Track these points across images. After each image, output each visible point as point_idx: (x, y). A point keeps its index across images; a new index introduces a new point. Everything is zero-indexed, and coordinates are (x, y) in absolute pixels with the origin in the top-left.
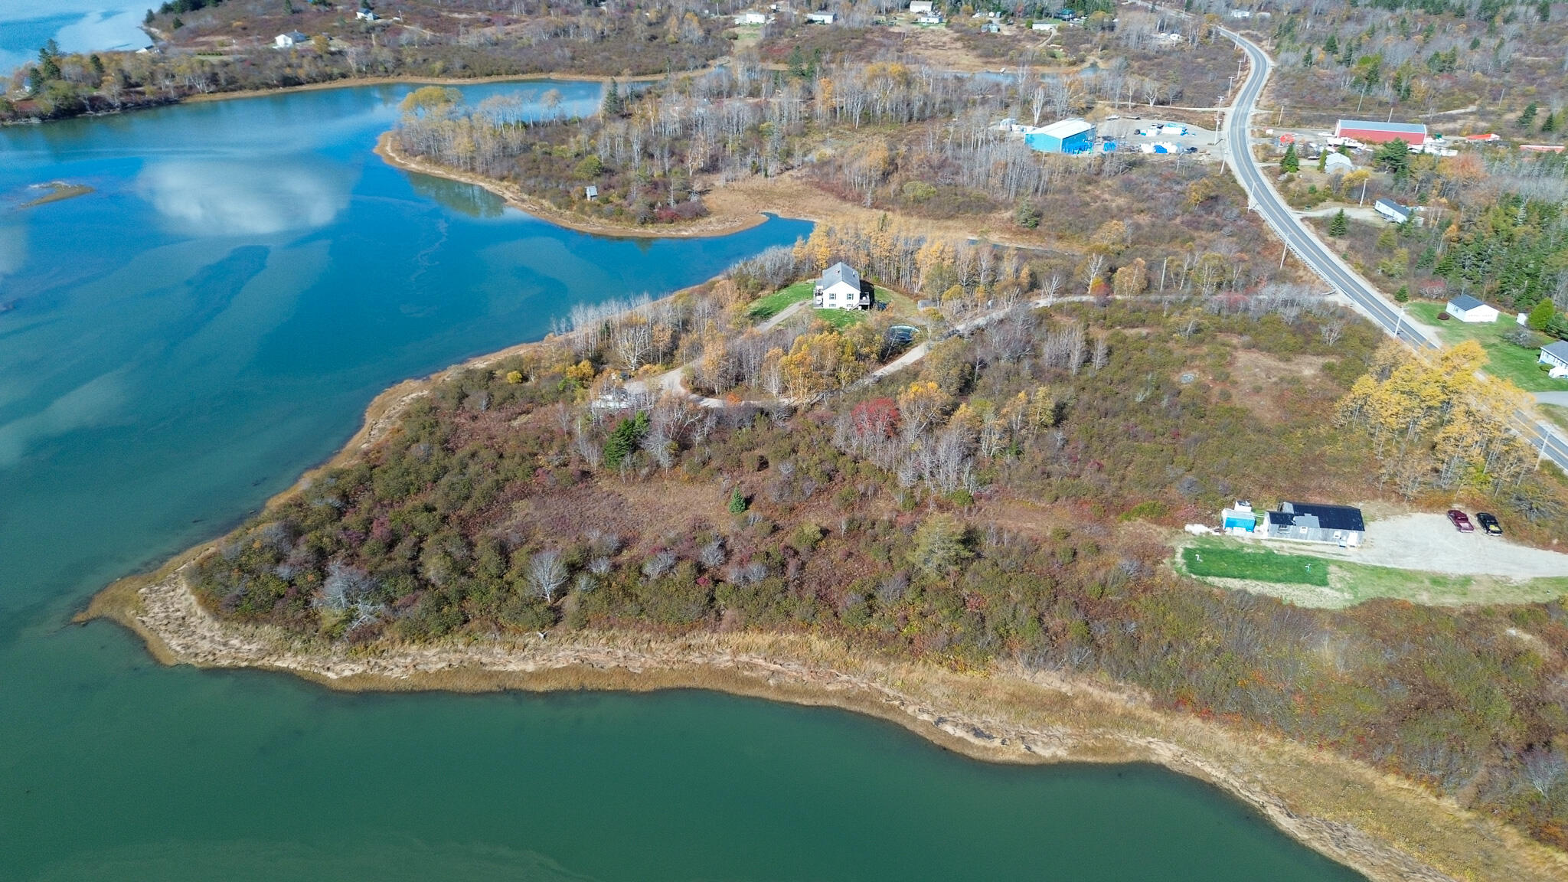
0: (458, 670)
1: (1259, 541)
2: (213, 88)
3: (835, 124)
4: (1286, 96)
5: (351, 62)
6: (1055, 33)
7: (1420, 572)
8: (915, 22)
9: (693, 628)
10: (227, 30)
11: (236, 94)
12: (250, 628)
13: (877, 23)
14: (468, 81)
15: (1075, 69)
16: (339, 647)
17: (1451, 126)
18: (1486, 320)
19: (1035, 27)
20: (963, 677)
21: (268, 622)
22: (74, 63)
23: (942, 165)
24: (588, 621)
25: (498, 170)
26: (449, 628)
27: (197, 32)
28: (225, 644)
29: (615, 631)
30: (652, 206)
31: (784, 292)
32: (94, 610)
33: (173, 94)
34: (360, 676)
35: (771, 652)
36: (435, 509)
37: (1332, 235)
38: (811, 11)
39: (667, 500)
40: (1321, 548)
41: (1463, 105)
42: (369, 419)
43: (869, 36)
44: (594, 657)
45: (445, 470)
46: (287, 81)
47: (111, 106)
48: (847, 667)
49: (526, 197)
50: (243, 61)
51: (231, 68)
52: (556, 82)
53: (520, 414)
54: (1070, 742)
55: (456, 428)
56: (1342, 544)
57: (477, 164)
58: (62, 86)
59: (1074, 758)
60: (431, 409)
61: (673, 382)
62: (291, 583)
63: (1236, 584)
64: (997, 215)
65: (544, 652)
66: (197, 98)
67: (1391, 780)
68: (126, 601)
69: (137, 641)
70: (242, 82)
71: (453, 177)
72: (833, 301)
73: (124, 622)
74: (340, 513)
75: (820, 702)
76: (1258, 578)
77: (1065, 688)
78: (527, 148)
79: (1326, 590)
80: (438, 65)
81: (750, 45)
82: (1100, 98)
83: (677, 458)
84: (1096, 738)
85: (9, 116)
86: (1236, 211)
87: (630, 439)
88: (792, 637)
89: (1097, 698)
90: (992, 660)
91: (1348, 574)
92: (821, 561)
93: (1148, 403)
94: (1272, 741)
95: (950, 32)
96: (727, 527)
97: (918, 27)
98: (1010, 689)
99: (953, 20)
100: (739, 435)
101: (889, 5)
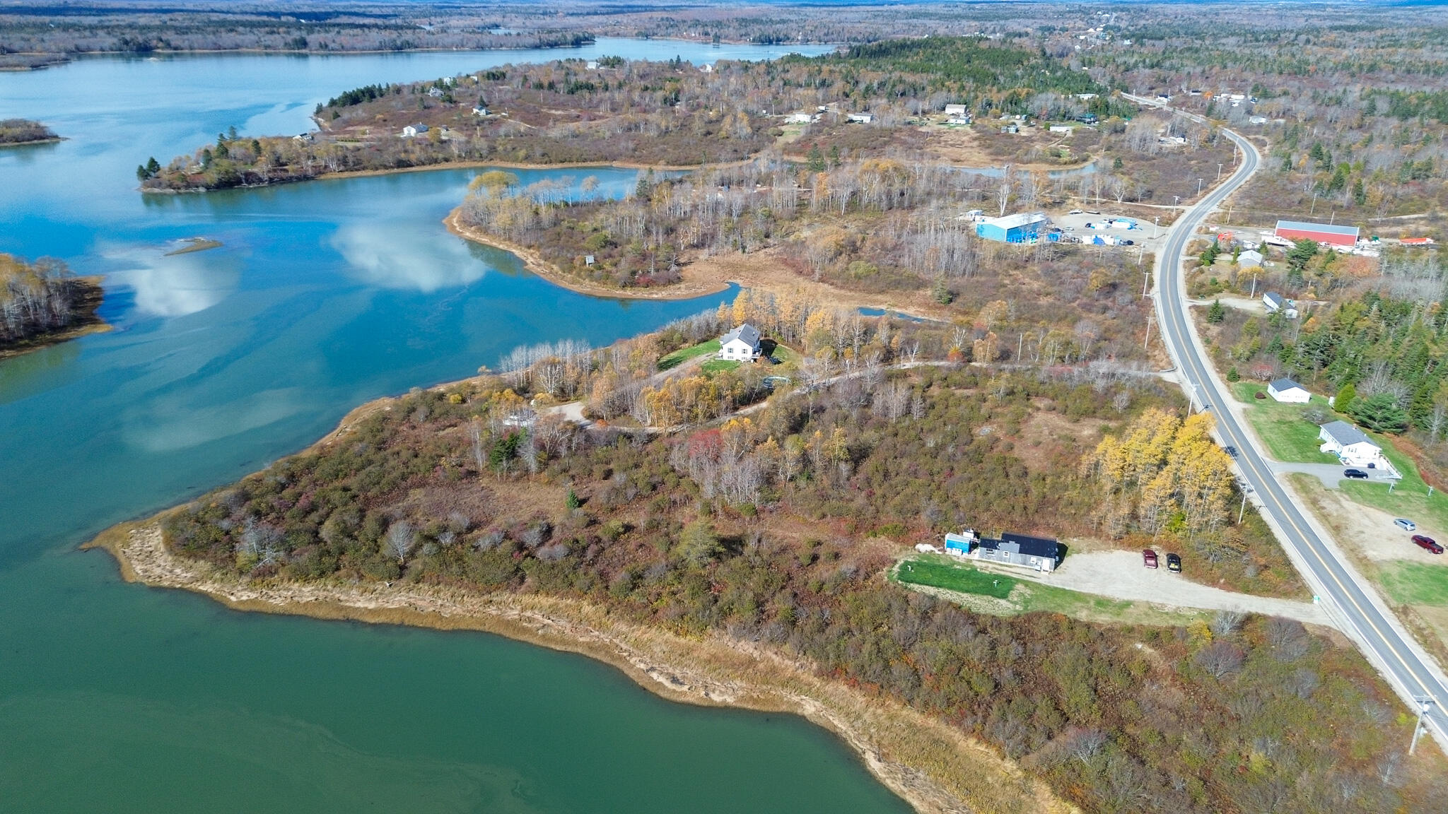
0: (321, 603)
1: (971, 561)
2: (342, 168)
3: (824, 211)
4: (1250, 197)
5: (455, 150)
6: (1070, 134)
7: (1091, 596)
8: (945, 122)
9: (497, 588)
10: (371, 121)
11: (359, 173)
12: (191, 562)
13: (909, 123)
14: (545, 167)
15: (1075, 167)
16: (245, 579)
17: (1394, 229)
18: (1299, 401)
19: (1052, 129)
20: (682, 640)
21: (203, 558)
22: (241, 146)
23: (895, 248)
24: (423, 577)
25: (529, 239)
26: (324, 573)
27: (349, 123)
28: (171, 572)
29: (441, 586)
30: (634, 273)
31: (701, 345)
32: (96, 542)
33: (310, 172)
34: (251, 600)
35: (549, 611)
36: (350, 490)
37: (1210, 322)
38: (854, 112)
39: (524, 496)
40: (1018, 570)
41: (1421, 210)
42: (342, 425)
43: (897, 135)
44: (420, 603)
45: (370, 462)
46: (401, 164)
47: (261, 180)
48: (600, 626)
49: (542, 262)
50: (371, 147)
51: (361, 152)
52: (618, 169)
53: (449, 426)
54: (740, 693)
55: (395, 433)
56: (1038, 568)
57: (514, 234)
58: (225, 163)
59: (739, 705)
60: (384, 419)
61: (574, 412)
62: (227, 533)
63: (931, 591)
64: (921, 292)
65: (387, 596)
66: (329, 176)
67: (972, 742)
68: (120, 537)
69: (115, 564)
70: (365, 164)
71: (494, 244)
72: (731, 354)
73: (112, 551)
74: (283, 487)
75: (569, 649)
76: (951, 588)
77: (756, 654)
78: (556, 223)
79: (1002, 602)
80: (522, 153)
81: (791, 141)
82: (1076, 194)
83: (543, 465)
84: (762, 692)
85: (184, 185)
86: (1129, 297)
87: (509, 448)
88: (569, 601)
89: (776, 664)
90: (709, 630)
91: (1029, 592)
92: (617, 549)
93: (939, 448)
94: (896, 707)
95: (973, 133)
96: (557, 519)
97: (946, 127)
98: (713, 651)
99: (978, 122)
100: (600, 451)
101: (926, 108)
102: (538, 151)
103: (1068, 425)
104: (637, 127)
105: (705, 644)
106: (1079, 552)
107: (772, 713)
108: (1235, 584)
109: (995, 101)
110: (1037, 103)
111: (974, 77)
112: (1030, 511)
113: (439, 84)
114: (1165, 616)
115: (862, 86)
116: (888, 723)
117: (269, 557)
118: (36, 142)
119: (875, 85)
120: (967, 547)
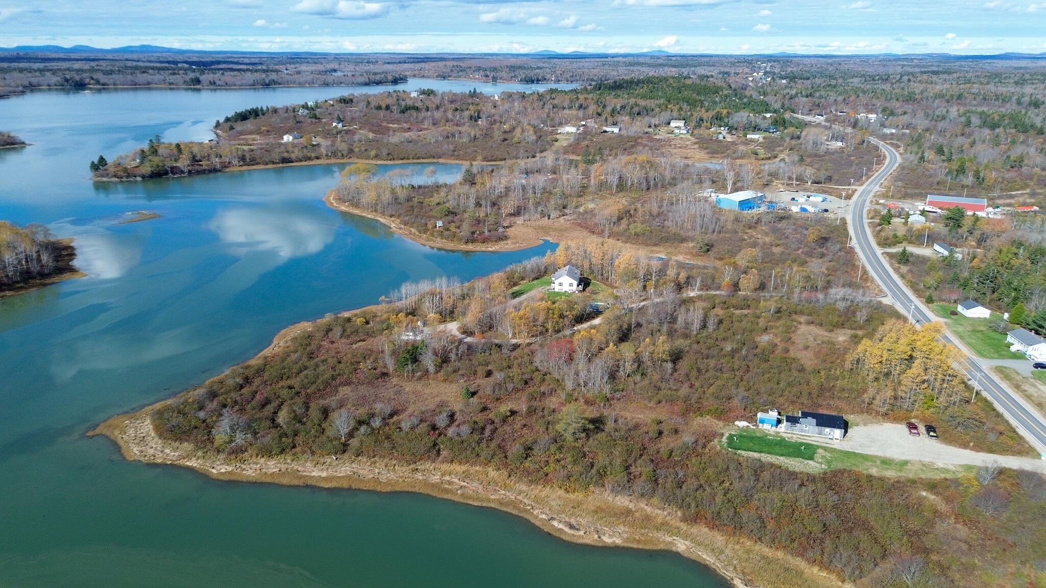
0: (284, 473)
1: (779, 433)
2: (241, 163)
3: (600, 191)
4: (901, 180)
5: (323, 150)
6: (761, 140)
7: (876, 457)
8: (672, 132)
9: (420, 459)
10: (258, 132)
11: (254, 167)
12: (177, 444)
13: (647, 133)
14: (390, 162)
15: (770, 162)
16: (222, 456)
17: (1008, 201)
18: (982, 316)
19: (749, 136)
20: (572, 496)
21: (187, 441)
22: (166, 148)
23: (659, 215)
24: (362, 452)
25: (390, 211)
26: (284, 450)
27: (241, 133)
28: (162, 452)
29: (376, 458)
30: (473, 233)
31: (535, 282)
32: (98, 431)
33: (218, 166)
34: (229, 472)
35: (463, 475)
36: (294, 388)
37: (899, 263)
38: (607, 126)
39: (427, 391)
40: (817, 439)
41: (1022, 188)
42: (275, 341)
43: (639, 141)
44: (361, 472)
45: (306, 368)
46: (284, 160)
47: (182, 172)
48: (505, 487)
49: (403, 226)
50: (262, 149)
51: (254, 152)
52: (443, 164)
53: (359, 341)
54: (625, 536)
55: (319, 347)
56: (831, 437)
57: (378, 207)
58: (156, 160)
59: (626, 545)
60: (309, 336)
61: (453, 328)
62: (204, 421)
63: (756, 455)
64: (685, 245)
65: (334, 467)
66: (232, 169)
67: (815, 570)
68: (116, 427)
69: (116, 447)
70: (259, 160)
71: (364, 214)
72: (560, 287)
73: (112, 437)
74: (242, 387)
75: (484, 504)
76: (769, 453)
77: (631, 506)
78: (409, 199)
79: (811, 462)
80: (373, 153)
81: (565, 145)
82: (777, 179)
83: (439, 368)
84: (642, 534)
85: (126, 176)
86: (838, 246)
87: (413, 355)
88: (477, 468)
89: (649, 513)
90: (592, 487)
91: (829, 455)
92: (507, 428)
93: (734, 352)
94: (749, 543)
95: (693, 139)
96: (457, 407)
97: (673, 135)
98: (598, 504)
99: (695, 132)
100: (480, 357)
101: (657, 123)
102: (384, 152)
103: (826, 334)
104: (453, 135)
105: (590, 498)
106: (857, 425)
107: (653, 551)
108: (980, 447)
109: (705, 118)
110: (735, 119)
111: (688, 102)
112: (814, 396)
113: (305, 107)
114: (936, 471)
115: (609, 109)
116: (745, 556)
117: (240, 439)
118: (8, 147)
119: (618, 107)
120: (775, 423)
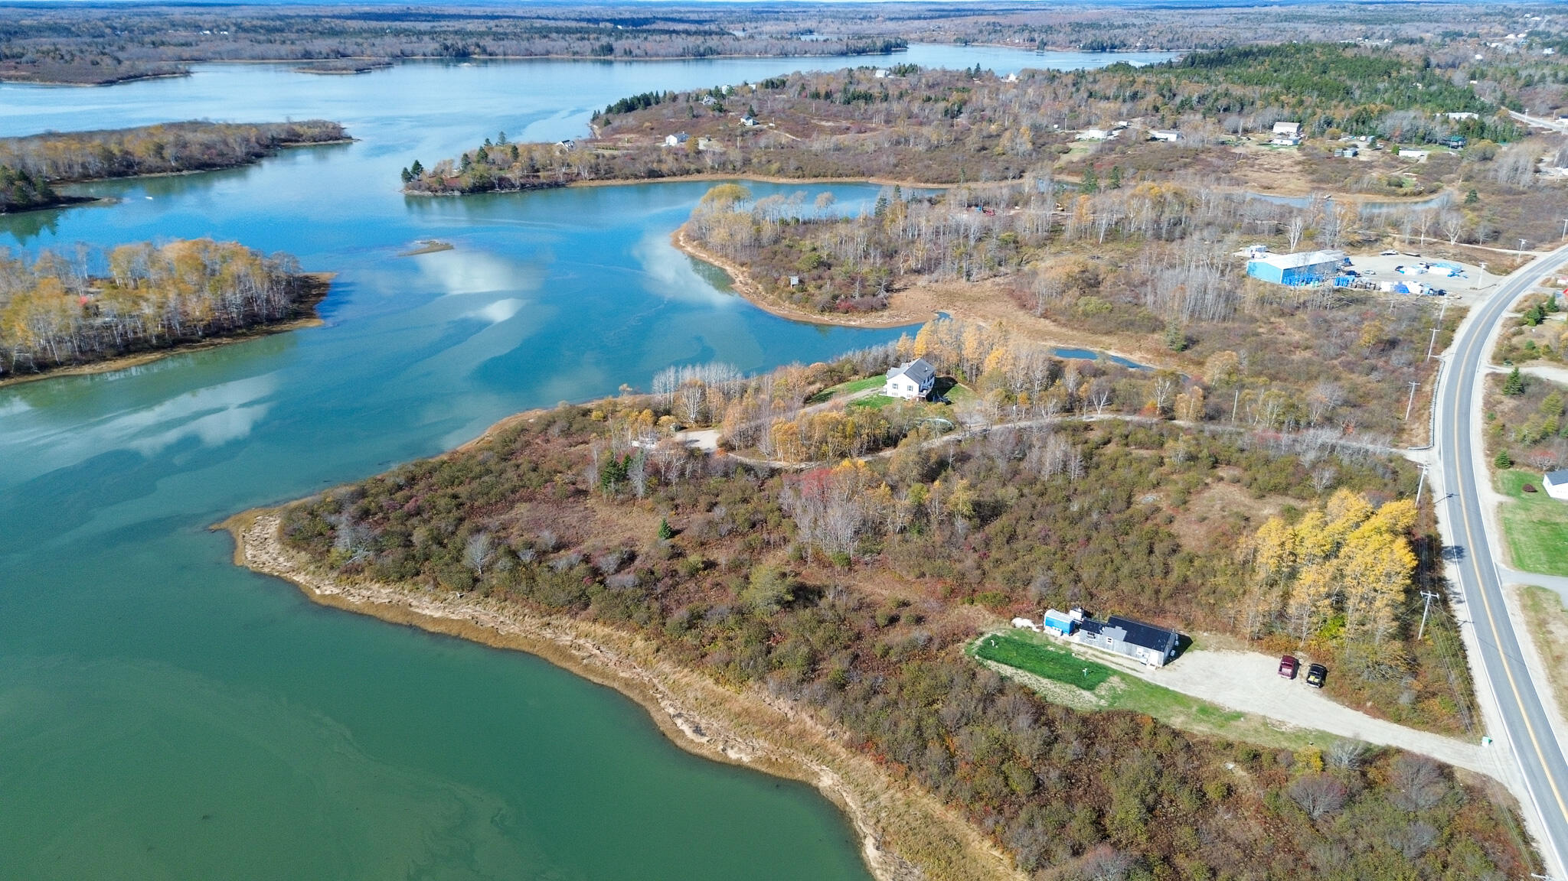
0: (392, 606)
1: (1070, 643)
2: (593, 176)
3: (1080, 238)
5: (709, 161)
6: (1423, 160)
8: (1268, 143)
9: (558, 611)
10: (638, 130)
11: (609, 182)
12: (293, 552)
13: (1223, 143)
14: (797, 181)
16: (333, 574)
19: (1402, 153)
20: (720, 689)
21: (305, 550)
24: (494, 592)
25: (743, 256)
26: (404, 577)
27: (618, 130)
28: (275, 559)
29: (507, 603)
30: (835, 297)
31: (871, 379)
32: (223, 525)
33: (561, 179)
34: (332, 596)
35: (601, 641)
36: (459, 498)
37: (1505, 394)
38: (1160, 129)
39: (622, 521)
40: (1120, 661)
43: (1203, 156)
44: (483, 617)
45: (489, 472)
46: (653, 174)
47: (513, 186)
48: (645, 664)
50: (628, 155)
51: (616, 160)
53: (580, 443)
54: (759, 753)
55: (527, 445)
56: (1144, 661)
57: (730, 250)
58: (481, 168)
59: (753, 766)
60: (523, 430)
61: (711, 437)
62: (332, 528)
63: (1007, 670)
64: (1155, 336)
65: (454, 606)
66: (579, 184)
67: (987, 844)
68: (246, 522)
69: (233, 545)
70: (617, 173)
73: (234, 535)
74: (400, 488)
75: (606, 683)
76: (1031, 671)
77: (790, 714)
78: (775, 241)
79: (1087, 694)
80: (775, 166)
81: (1075, 159)
82: (1400, 232)
83: (651, 490)
84: (783, 755)
85: (441, 188)
86: (1410, 356)
87: (618, 473)
88: (624, 634)
89: (808, 728)
90: (751, 682)
91: (1123, 686)
92: (692, 586)
93: (1084, 513)
94: (920, 793)
95: (1298, 155)
96: (643, 548)
97: (1267, 148)
98: (747, 704)
99: (1308, 143)
100: (714, 482)
101: (1249, 125)
102: (793, 164)
103: (1247, 501)
104: (907, 141)
105: (742, 697)
106: (1204, 648)
107: (785, 780)
108: (1386, 710)
109: (1338, 119)
110: (1389, 122)
111: (1320, 90)
112: (1162, 596)
114: (1279, 736)
115: (1178, 100)
116: (902, 809)
117: (359, 557)
118: (331, 142)
119: (1195, 98)
120: (1068, 628)
